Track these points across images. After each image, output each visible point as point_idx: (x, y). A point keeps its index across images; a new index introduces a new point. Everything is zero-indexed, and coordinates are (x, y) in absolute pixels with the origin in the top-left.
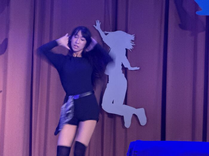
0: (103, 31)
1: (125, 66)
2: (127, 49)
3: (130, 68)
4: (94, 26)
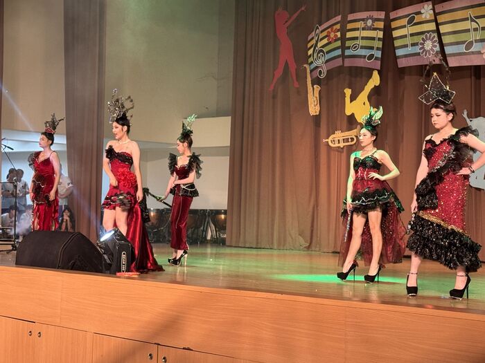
0: (469, 118)
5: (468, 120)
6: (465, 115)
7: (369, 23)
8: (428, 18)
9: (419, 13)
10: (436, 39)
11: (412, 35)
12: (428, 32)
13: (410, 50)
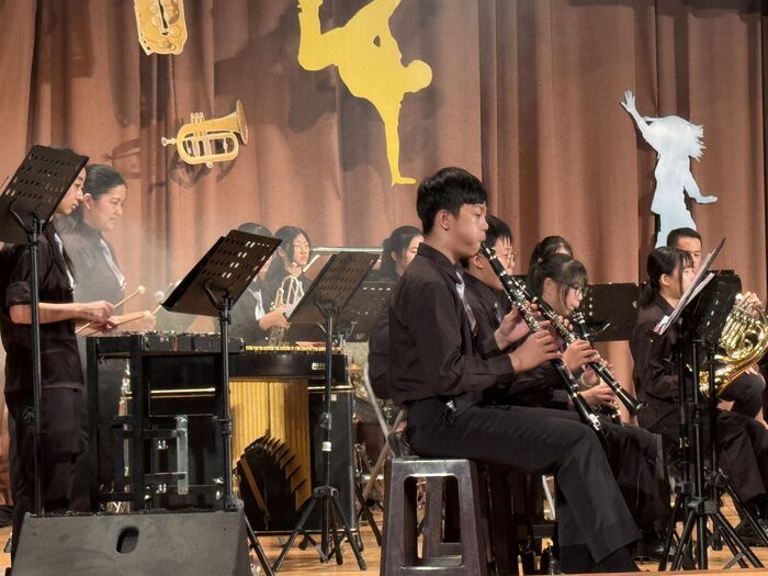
0: (642, 115)
1: (691, 195)
2: (690, 157)
3: (700, 199)
4: (623, 104)
5: (641, 122)
6: (631, 107)
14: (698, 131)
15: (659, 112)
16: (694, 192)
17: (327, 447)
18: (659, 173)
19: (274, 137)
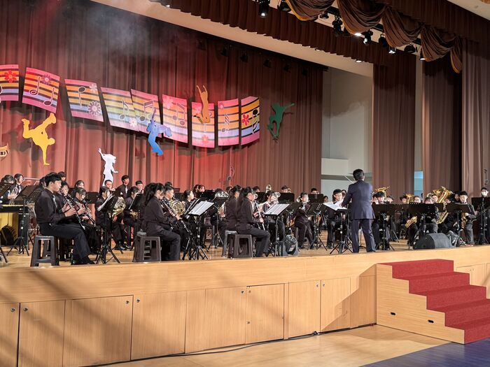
2: (113, 163)
3: (114, 172)
4: (98, 151)
5: (102, 155)
6: (100, 151)
7: (47, 80)
8: (94, 92)
9: (88, 87)
10: (100, 106)
11: (82, 99)
12: (95, 101)
13: (81, 107)
14: (115, 158)
15: (106, 153)
16: (113, 170)
17: (22, 228)
18: (105, 166)
19: (15, 153)
